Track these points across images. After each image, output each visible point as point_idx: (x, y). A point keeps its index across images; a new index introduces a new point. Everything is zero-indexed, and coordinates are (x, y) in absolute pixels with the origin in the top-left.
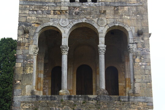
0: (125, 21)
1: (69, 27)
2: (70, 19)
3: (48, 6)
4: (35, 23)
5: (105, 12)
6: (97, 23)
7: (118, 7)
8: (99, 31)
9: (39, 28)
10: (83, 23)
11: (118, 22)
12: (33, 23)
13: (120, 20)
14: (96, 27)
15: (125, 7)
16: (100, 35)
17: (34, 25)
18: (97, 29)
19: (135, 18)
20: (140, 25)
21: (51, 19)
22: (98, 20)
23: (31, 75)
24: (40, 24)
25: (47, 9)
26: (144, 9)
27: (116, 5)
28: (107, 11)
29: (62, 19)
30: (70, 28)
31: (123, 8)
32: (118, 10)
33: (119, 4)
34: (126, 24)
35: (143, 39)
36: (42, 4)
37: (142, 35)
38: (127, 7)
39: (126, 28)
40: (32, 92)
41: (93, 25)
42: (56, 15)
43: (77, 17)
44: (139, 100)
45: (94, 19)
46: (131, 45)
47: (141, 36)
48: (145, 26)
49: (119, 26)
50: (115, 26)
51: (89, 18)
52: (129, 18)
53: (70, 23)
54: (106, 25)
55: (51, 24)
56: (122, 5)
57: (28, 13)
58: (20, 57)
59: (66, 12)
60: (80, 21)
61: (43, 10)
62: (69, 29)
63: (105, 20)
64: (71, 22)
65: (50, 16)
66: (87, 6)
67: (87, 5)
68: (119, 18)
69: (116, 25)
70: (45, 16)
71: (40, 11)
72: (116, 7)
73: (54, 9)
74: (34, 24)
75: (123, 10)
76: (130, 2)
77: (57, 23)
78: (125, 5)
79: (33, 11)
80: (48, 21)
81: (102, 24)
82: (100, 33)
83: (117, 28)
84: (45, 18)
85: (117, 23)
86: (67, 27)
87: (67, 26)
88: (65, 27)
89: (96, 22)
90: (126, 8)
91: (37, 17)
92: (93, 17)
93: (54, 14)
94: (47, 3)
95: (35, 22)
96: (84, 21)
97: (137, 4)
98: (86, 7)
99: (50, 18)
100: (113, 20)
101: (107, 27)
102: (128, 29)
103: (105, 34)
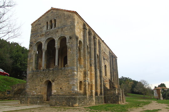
0: (65, 33)
1: (45, 41)
5: (58, 31)
8: (55, 40)
9: (35, 43)
10: (50, 38)
13: (64, 33)
14: (54, 38)
16: (56, 42)
19: (69, 31)
20: (71, 34)
23: (32, 62)
25: (38, 35)
26: (73, 26)
27: (62, 27)
28: (59, 31)
29: (43, 38)
35: (72, 40)
39: (66, 36)
40: (32, 69)
44: (69, 68)
46: (67, 44)
51: (52, 35)
52: (67, 32)
55: (39, 41)
56: (64, 27)
57: (32, 38)
58: (29, 56)
59: (44, 35)
60: (49, 37)
64: (46, 38)
65: (39, 38)
67: (52, 30)
69: (62, 36)
71: (36, 37)
72: (62, 28)
76: (68, 25)
77: (41, 40)
78: (66, 26)
79: (34, 37)
81: (56, 36)
84: (37, 39)
90: (66, 28)
91: (35, 39)
93: (41, 36)
94: (38, 33)
97: (70, 25)
100: (60, 34)
101: (59, 38)
102: (66, 37)
103: (58, 41)
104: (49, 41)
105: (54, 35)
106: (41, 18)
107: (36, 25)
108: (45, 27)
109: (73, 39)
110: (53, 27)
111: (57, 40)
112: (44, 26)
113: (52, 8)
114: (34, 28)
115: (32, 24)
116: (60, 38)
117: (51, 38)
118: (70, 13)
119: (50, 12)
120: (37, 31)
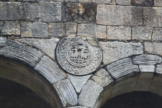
5: (90, 9)
6: (56, 60)
8: (65, 94)
11: (152, 57)
14: (52, 75)
18: (57, 87)
28: (102, 9)
41: (38, 67)
45: (41, 43)
49: (155, 74)
50: (137, 74)
51: (20, 36)
54: (98, 69)
63: (91, 48)
68: (160, 37)
81: (79, 62)
82: (69, 105)
83: (145, 88)
85: (146, 62)
89: (53, 56)
92: (35, 31)
101: (102, 80)
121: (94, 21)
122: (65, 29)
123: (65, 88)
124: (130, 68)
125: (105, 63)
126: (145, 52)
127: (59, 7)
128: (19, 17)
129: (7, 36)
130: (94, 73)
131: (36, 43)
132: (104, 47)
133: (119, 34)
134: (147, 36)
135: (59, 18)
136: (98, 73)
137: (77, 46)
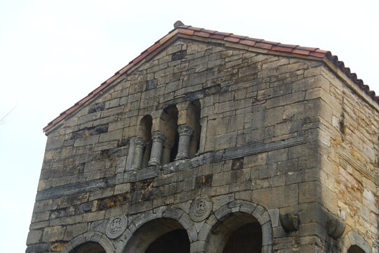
0: (255, 195)
1: (126, 238)
2: (131, 215)
3: (90, 192)
4: (57, 241)
5: (209, 178)
6: (189, 214)
7: (243, 158)
8: (191, 235)
10: (158, 219)
11: (238, 201)
12: (53, 243)
13: (244, 195)
14: (186, 224)
15: (260, 156)
16: (193, 247)
17: (56, 247)
18: (188, 231)
19: (281, 182)
20: (293, 202)
21: (91, 222)
22: (191, 204)
24: (67, 242)
25: (86, 200)
26: (307, 151)
27: (239, 153)
28: (215, 177)
29: (112, 219)
30: (128, 238)
31: (253, 158)
32: (241, 167)
33: (247, 151)
34: (258, 205)
35: (298, 243)
36: (77, 190)
37: (296, 230)
38: (264, 155)
39: (257, 215)
41: (180, 220)
42: (101, 210)
43: (147, 207)
45: (183, 206)
47: (294, 233)
48: (308, 201)
49: (240, 212)
50: (231, 214)
51: (173, 204)
52: (266, 184)
53: (128, 227)
54: (210, 215)
55: (89, 236)
56: (252, 151)
57: (47, 218)
59: (125, 199)
60: (152, 217)
61: (78, 203)
62: (126, 241)
63: (206, 202)
64: (132, 222)
65: (90, 216)
66: (171, 172)
67: (172, 168)
68: (243, 188)
69: (234, 210)
70: (78, 219)
71: (72, 209)
72: (238, 159)
73: (100, 197)
74: (56, 244)
75: (253, 165)
76: (273, 139)
77: (102, 230)
78: (259, 148)
79: (58, 210)
80: (84, 230)
81: (200, 213)
82: (193, 242)
84: (79, 223)
85: (235, 205)
86: (122, 238)
87: (122, 235)
88: (118, 238)
89: (188, 212)
90: (262, 158)
91: (63, 226)
92: (180, 199)
94: (87, 183)
95: (57, 239)
96: (159, 215)
97: (291, 142)
98: (169, 175)
99: (88, 223)
100: (226, 199)
101: (212, 222)
102: (262, 219)
103: (207, 241)
104: (150, 238)
105: (186, 206)
106: (107, 87)
107: (75, 135)
108: (134, 150)
109: (306, 240)
110: (182, 152)
111: (203, 237)
112: (125, 143)
113: (178, 25)
114: (65, 153)
115: (51, 129)
116: (219, 223)
117: (164, 218)
118: (294, 65)
119: (164, 56)
120: (81, 172)
121: (211, 185)
122: (195, 194)
123: (191, 230)
124: (226, 211)
125: (214, 211)
126: (235, 199)
127: (194, 181)
128: (174, 192)
129: (167, 205)
130: (207, 218)
131: (180, 206)
132: (214, 201)
133: (223, 191)
134: (238, 189)
135: (193, 187)
136: (210, 218)
137: (200, 203)
